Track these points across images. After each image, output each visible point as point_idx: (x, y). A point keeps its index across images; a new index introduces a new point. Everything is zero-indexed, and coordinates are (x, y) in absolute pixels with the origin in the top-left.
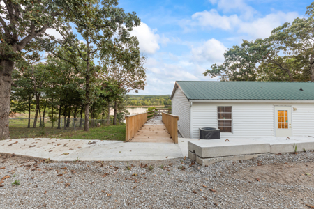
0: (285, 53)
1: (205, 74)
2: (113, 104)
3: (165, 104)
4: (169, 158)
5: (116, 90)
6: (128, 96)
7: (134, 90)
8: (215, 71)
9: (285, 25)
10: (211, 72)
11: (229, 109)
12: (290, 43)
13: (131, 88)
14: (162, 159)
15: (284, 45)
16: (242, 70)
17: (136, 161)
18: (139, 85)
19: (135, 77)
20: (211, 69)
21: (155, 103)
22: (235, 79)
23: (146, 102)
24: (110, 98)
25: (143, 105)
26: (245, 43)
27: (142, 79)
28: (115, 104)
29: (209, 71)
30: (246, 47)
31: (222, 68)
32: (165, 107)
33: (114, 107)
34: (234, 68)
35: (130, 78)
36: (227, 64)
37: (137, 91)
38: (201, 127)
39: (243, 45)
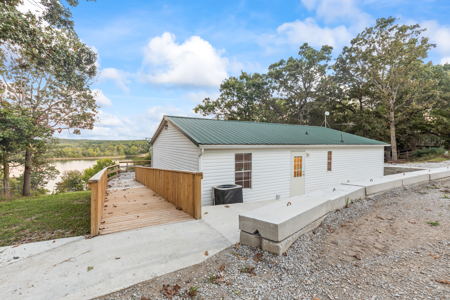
0: (278, 94)
1: (196, 110)
2: (21, 156)
3: (126, 153)
4: (211, 253)
5: (29, 128)
6: (57, 141)
7: (72, 130)
8: (208, 108)
9: (281, 63)
10: (204, 109)
11: (249, 157)
12: (284, 83)
13: (64, 125)
14: (201, 261)
15: (277, 85)
16: (239, 109)
17: (146, 283)
18: (83, 121)
19: (73, 106)
20: (203, 105)
21: (107, 152)
22: (232, 119)
23: (91, 150)
24: (14, 144)
25: (86, 156)
26: (244, 76)
27: (89, 111)
28: (27, 155)
29: (201, 107)
30: (245, 80)
31: (217, 104)
32: (127, 158)
33: (25, 162)
34: (229, 106)
35: (61, 106)
36: (223, 100)
37: (77, 132)
38: (215, 186)
39: (241, 78)
